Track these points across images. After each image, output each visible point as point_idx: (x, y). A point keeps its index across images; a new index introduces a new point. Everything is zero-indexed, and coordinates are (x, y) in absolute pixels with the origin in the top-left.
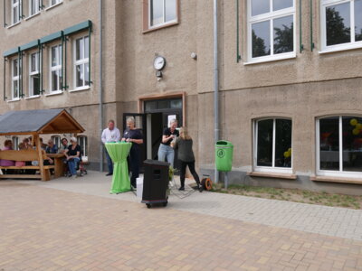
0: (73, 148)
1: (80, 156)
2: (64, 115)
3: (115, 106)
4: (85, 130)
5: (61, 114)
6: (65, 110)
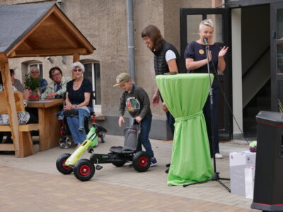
0: (76, 87)
1: (90, 105)
4: (95, 49)
5: (50, 14)
6: (55, 5)
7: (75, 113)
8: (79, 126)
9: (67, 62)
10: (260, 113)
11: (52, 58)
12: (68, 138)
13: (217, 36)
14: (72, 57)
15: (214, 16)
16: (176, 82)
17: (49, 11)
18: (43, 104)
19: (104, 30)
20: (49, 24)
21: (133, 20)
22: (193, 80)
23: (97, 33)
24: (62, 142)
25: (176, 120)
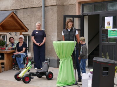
0: (20, 45)
2: (12, 16)
3: (55, 9)
4: (29, 30)
5: (10, 15)
6: (13, 12)
7: (19, 56)
8: (21, 61)
9: (17, 35)
10: (94, 58)
11: (11, 33)
12: (16, 66)
13: (78, 26)
14: (19, 33)
15: (77, 18)
16: (61, 45)
17: (11, 14)
18: (7, 52)
19: (32, 23)
20: (10, 19)
21: (45, 19)
22: (68, 44)
23: (30, 23)
24: (14, 67)
25: (60, 59)
